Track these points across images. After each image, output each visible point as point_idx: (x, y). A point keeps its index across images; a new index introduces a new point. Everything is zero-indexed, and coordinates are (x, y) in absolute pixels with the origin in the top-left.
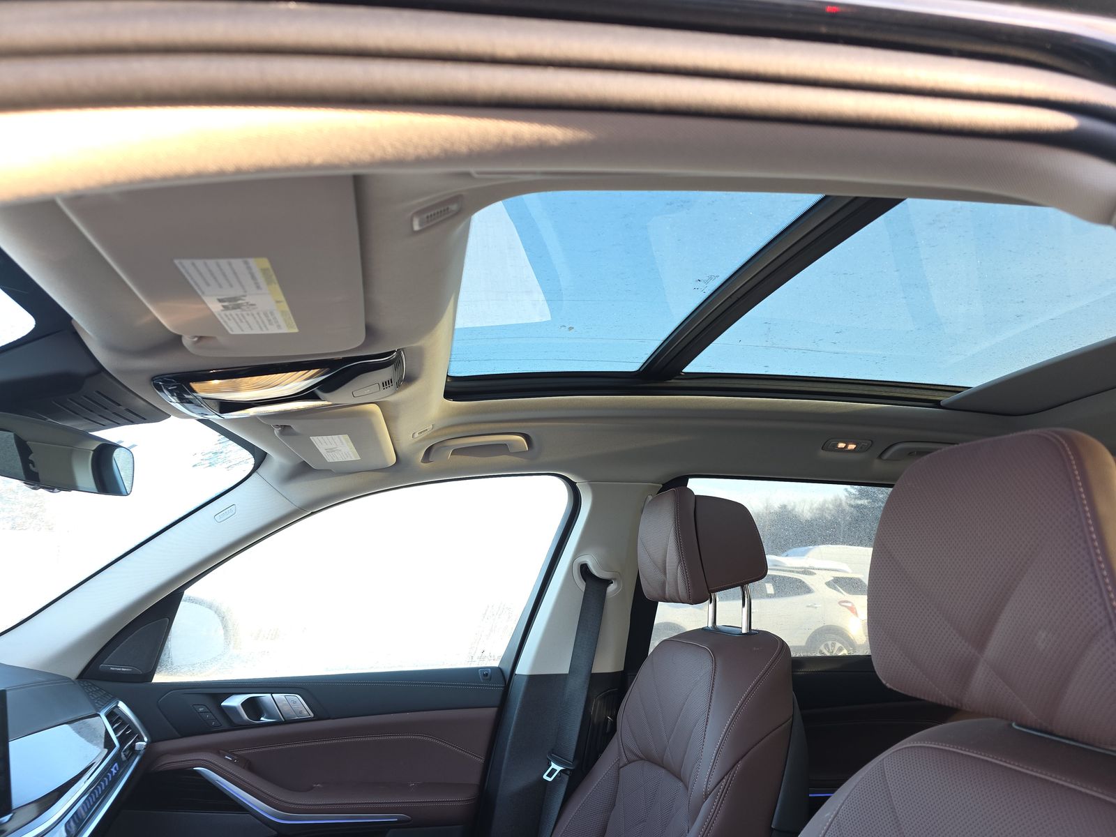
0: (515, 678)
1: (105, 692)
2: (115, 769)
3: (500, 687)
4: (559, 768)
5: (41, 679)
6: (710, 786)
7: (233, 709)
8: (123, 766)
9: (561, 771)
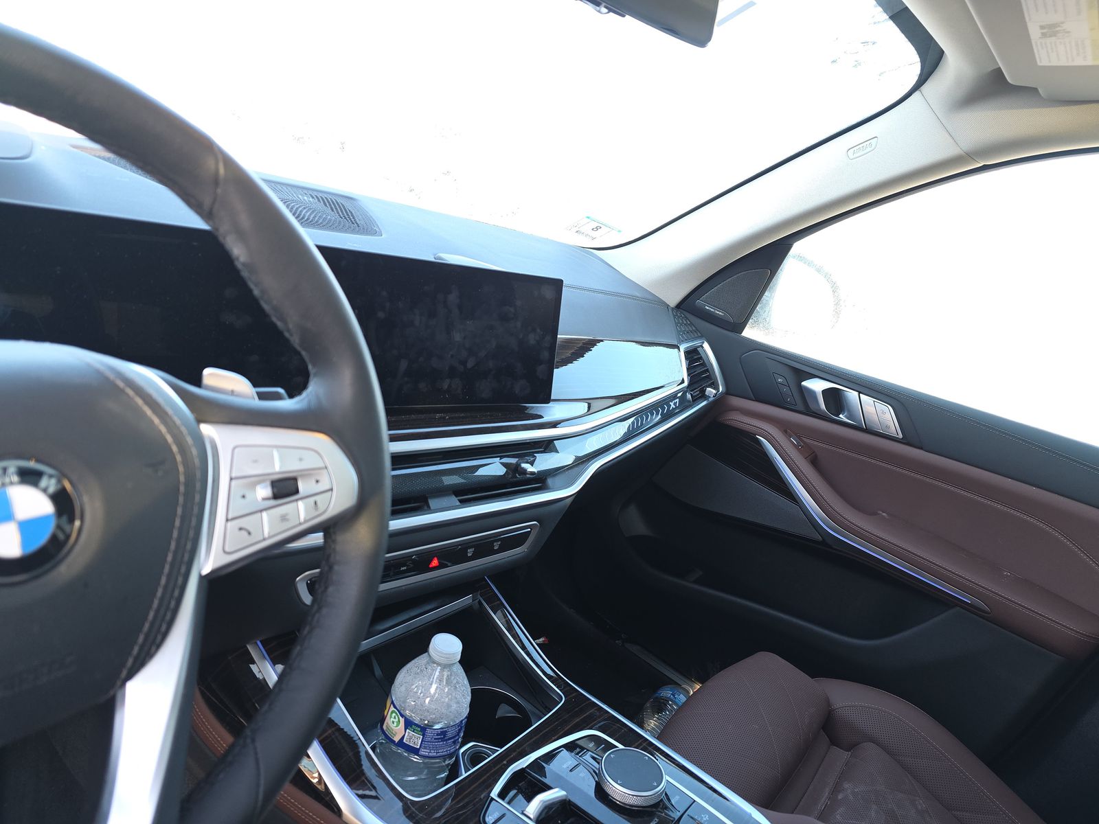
1: (694, 328)
2: (675, 404)
5: (637, 294)
7: (812, 393)
8: (684, 406)
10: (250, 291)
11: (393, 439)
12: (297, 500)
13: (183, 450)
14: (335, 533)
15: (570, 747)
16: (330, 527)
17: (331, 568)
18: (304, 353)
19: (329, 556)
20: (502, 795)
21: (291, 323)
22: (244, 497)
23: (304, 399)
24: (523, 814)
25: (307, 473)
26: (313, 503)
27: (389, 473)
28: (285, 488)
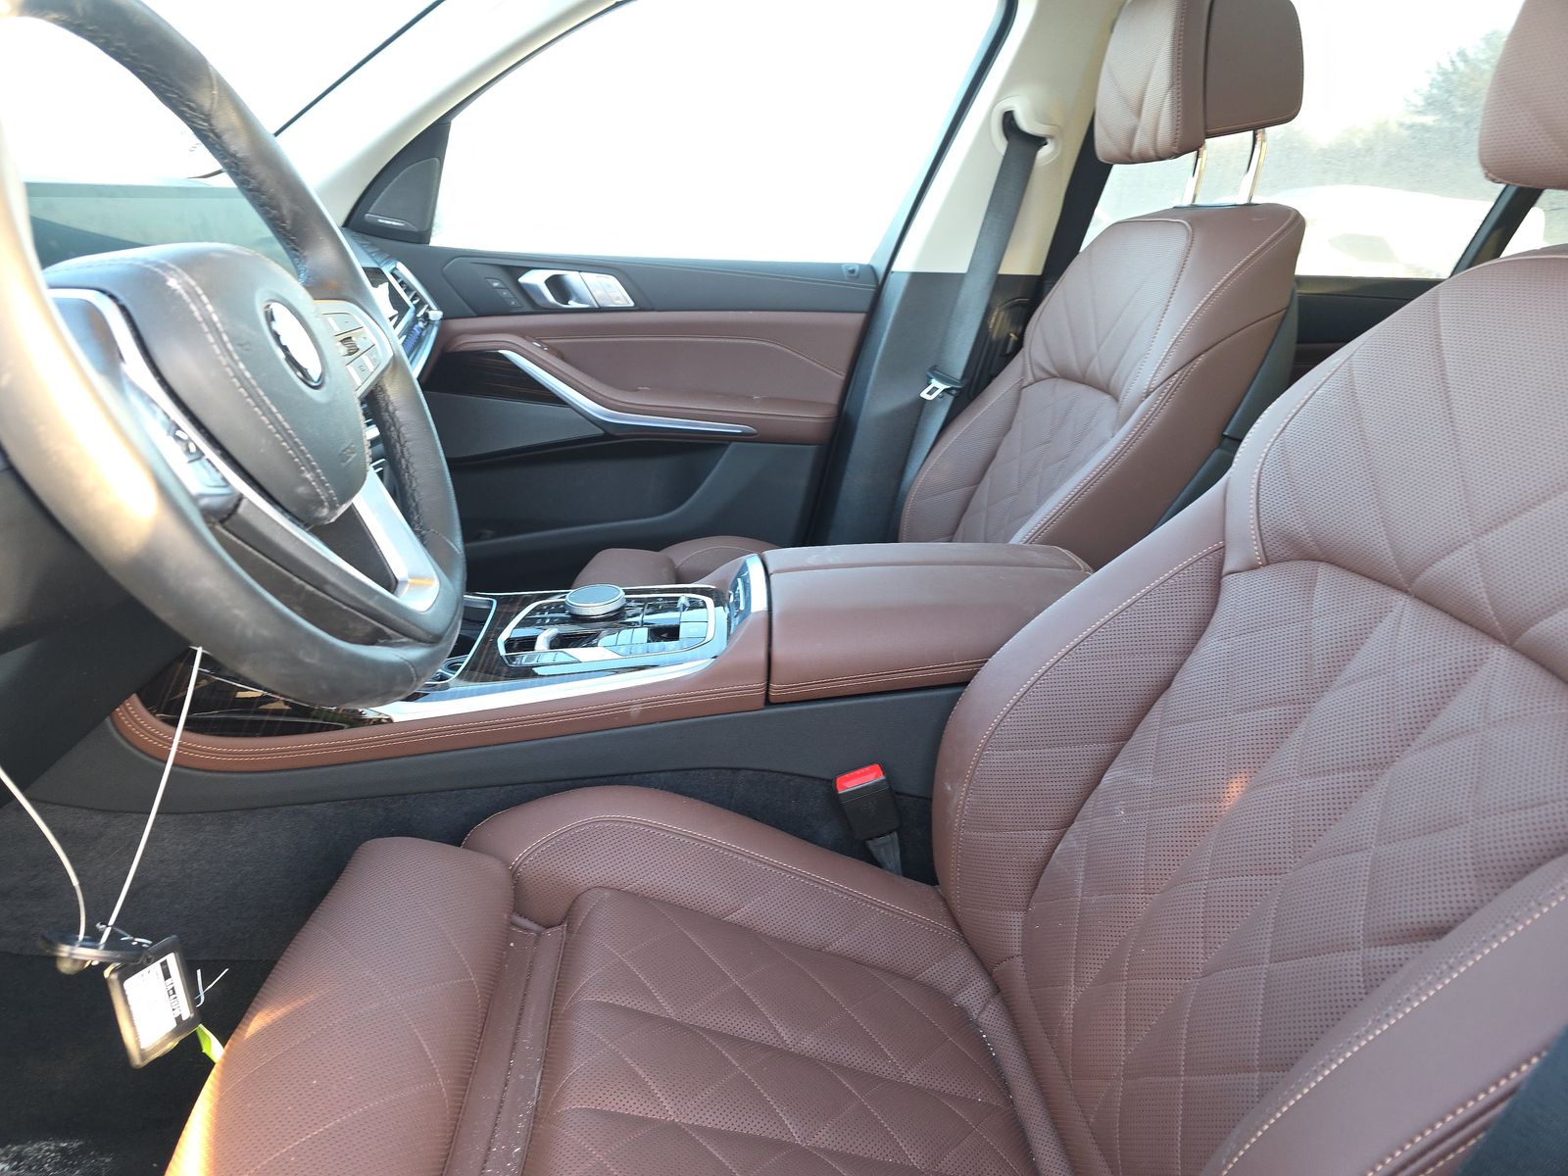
0: (891, 277)
1: (378, 248)
3: (871, 289)
4: (942, 387)
6: (1155, 383)
7: (535, 289)
9: (945, 391)
12: (361, 354)
25: (356, 333)
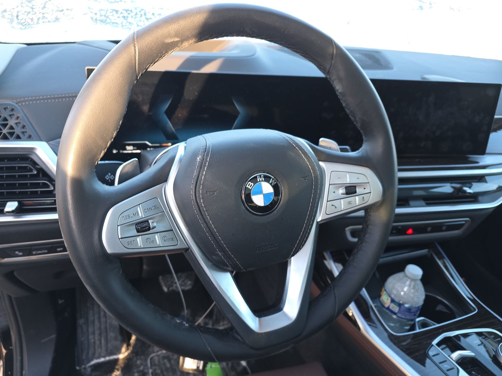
10: (342, 104)
11: (400, 170)
12: (355, 196)
13: (315, 172)
14: (370, 212)
15: (479, 334)
16: (367, 209)
17: (367, 226)
18: (361, 131)
19: (367, 221)
20: (439, 344)
21: (357, 118)
22: (334, 192)
23: (360, 152)
24: (449, 356)
25: (361, 184)
26: (362, 198)
27: (397, 186)
28: (351, 190)
